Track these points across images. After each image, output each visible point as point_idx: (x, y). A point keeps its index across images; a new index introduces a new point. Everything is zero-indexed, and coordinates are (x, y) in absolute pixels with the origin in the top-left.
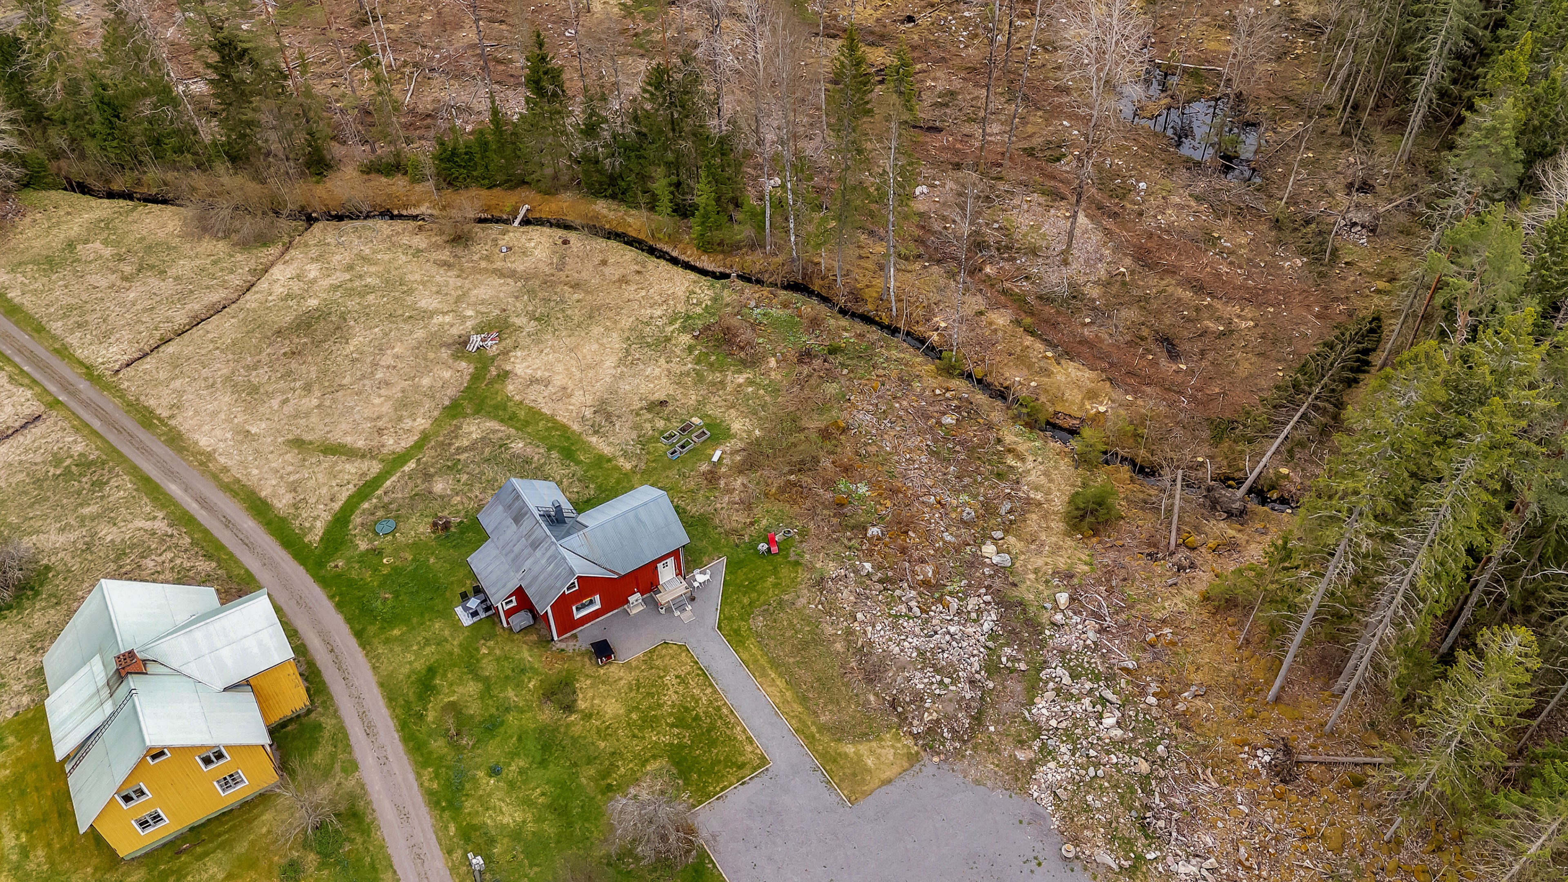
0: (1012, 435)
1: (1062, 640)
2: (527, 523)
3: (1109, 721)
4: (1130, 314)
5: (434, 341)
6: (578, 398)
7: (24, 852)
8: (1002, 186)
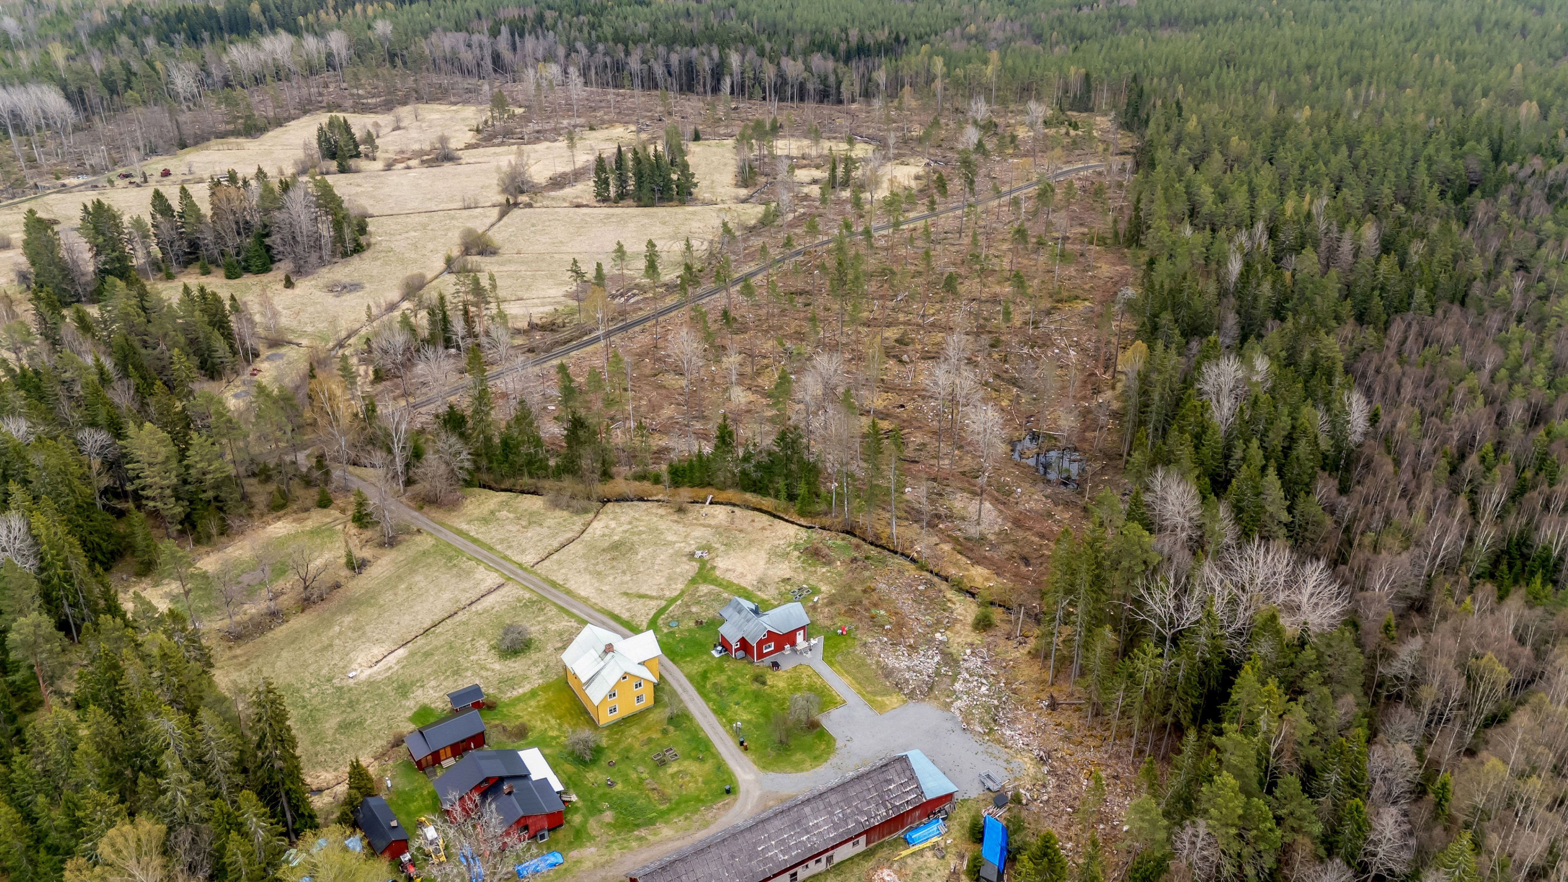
0: (950, 594)
1: (966, 665)
2: (744, 613)
3: (984, 689)
4: (1009, 547)
5: (678, 554)
6: (749, 577)
7: (560, 725)
8: (949, 489)
